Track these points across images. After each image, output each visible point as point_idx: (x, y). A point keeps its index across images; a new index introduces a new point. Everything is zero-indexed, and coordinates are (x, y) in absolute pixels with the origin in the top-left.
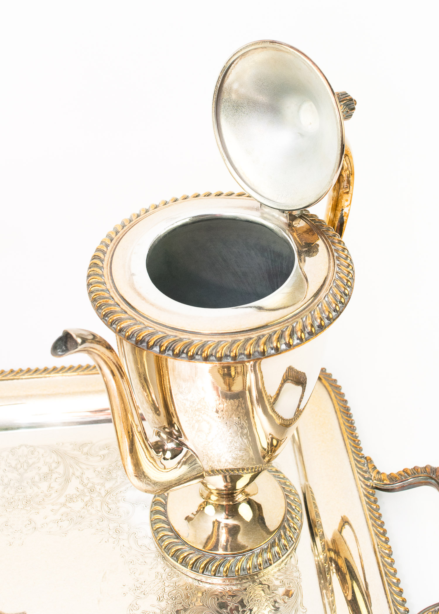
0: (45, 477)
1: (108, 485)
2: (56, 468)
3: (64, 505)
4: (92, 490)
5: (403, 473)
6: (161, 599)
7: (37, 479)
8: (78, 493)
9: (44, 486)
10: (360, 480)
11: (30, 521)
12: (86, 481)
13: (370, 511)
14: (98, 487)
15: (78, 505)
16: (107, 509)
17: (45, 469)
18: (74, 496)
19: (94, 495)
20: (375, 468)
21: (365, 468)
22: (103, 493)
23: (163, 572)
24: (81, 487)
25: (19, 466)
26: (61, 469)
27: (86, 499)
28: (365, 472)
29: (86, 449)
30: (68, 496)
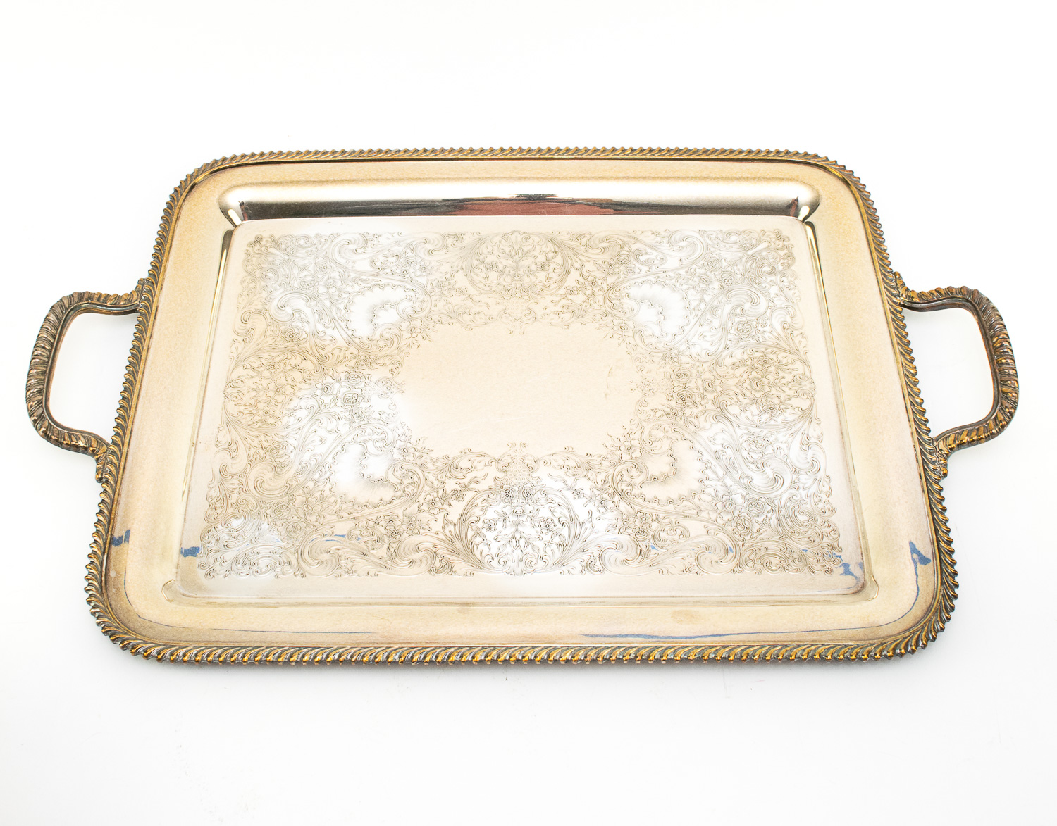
0: (542, 266)
1: (611, 280)
2: (553, 258)
3: (565, 297)
4: (593, 284)
5: (935, 293)
6: (670, 398)
7: (534, 268)
8: (579, 286)
9: (542, 275)
10: (887, 296)
11: (530, 310)
12: (586, 274)
13: (896, 328)
14: (599, 282)
15: (579, 298)
16: (610, 304)
17: (541, 259)
18: (575, 289)
19: (596, 289)
20: (904, 284)
21: (893, 284)
22: (606, 289)
23: (672, 372)
24: (581, 280)
25: (513, 253)
26: (559, 259)
27: (588, 292)
28: (893, 288)
29: (584, 241)
30: (568, 288)
